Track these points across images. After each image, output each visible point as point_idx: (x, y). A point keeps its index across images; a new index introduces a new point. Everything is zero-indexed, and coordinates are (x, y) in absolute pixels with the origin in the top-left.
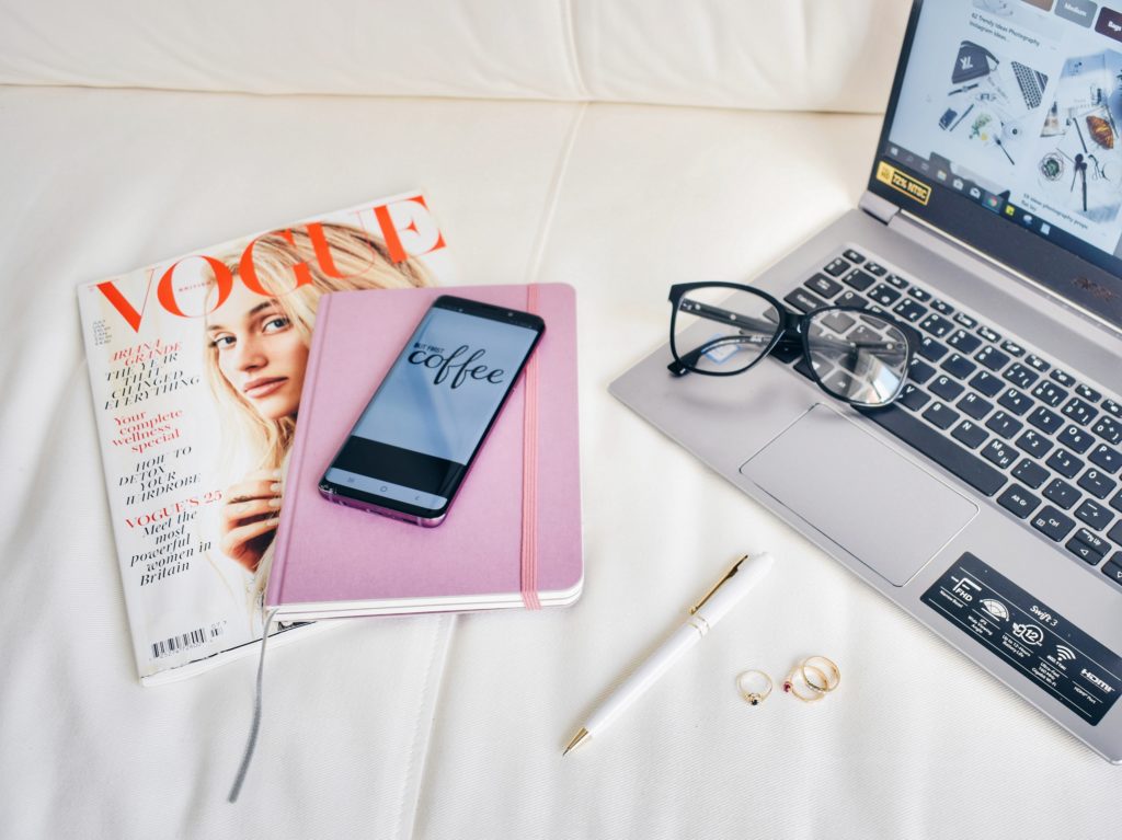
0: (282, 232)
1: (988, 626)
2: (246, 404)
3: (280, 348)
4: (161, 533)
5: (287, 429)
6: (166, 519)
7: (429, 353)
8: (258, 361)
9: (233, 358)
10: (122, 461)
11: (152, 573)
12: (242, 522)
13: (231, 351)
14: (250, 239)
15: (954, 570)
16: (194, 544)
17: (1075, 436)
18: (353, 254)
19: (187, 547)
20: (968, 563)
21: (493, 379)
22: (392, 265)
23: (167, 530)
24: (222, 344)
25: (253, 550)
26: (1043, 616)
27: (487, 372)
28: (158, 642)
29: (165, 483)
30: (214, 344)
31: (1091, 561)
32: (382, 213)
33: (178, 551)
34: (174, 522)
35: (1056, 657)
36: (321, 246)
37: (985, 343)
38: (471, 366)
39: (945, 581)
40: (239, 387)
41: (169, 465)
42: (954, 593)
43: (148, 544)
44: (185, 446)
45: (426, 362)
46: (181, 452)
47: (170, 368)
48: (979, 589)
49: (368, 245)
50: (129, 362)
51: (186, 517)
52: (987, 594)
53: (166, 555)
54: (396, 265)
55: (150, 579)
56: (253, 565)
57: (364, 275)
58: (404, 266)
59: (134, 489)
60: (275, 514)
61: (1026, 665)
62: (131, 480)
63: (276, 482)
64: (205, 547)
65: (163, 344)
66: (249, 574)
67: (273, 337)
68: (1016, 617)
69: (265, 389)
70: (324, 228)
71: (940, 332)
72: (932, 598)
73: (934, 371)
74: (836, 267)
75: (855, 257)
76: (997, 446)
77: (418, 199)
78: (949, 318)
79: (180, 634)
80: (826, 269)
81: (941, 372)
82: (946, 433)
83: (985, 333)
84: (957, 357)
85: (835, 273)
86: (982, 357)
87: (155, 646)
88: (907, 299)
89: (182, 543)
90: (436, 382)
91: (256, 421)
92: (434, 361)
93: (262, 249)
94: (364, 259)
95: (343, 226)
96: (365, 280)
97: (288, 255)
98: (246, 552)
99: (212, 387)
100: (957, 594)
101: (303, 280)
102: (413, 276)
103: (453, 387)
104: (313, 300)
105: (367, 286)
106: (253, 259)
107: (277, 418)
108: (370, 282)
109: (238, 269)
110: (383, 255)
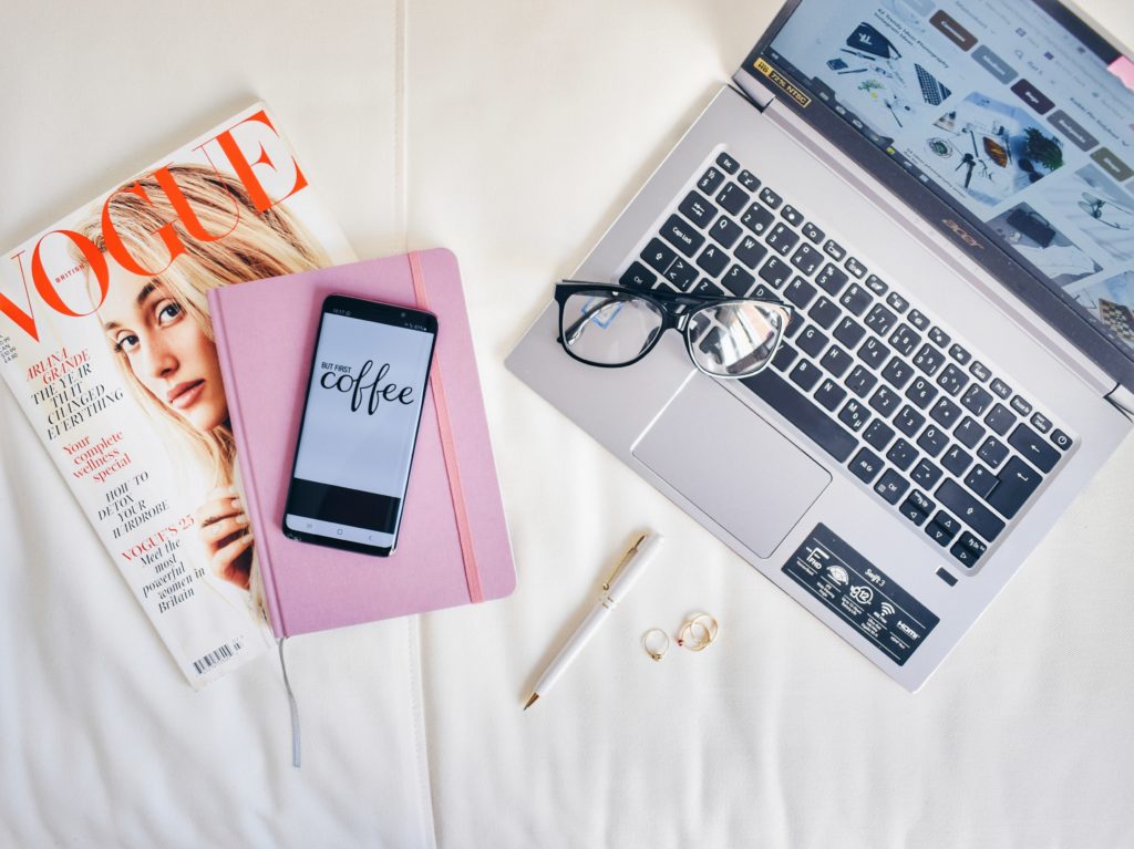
0: (131, 187)
1: (832, 590)
2: (178, 418)
3: (183, 337)
4: (157, 562)
5: (225, 439)
6: (154, 550)
7: (339, 374)
8: (169, 364)
9: (144, 360)
10: (92, 493)
11: (165, 600)
12: (221, 543)
13: (138, 354)
14: (101, 201)
15: (809, 542)
16: (189, 571)
17: (922, 390)
18: (214, 206)
19: (184, 575)
20: (821, 534)
21: (404, 399)
22: (258, 215)
23: (161, 560)
25: (241, 568)
26: (876, 578)
27: (397, 392)
28: (196, 660)
29: (139, 513)
30: (119, 348)
31: (918, 523)
32: (226, 141)
33: (179, 578)
34: (163, 550)
35: (880, 612)
36: (179, 199)
37: (852, 279)
38: (381, 386)
39: (801, 553)
41: (137, 492)
42: (807, 562)
43: (148, 574)
44: (141, 472)
45: (338, 384)
46: (139, 478)
47: (88, 383)
48: (827, 557)
49: (226, 191)
50: (47, 380)
51: (172, 546)
52: (833, 562)
53: (170, 584)
54: (263, 216)
55: (166, 606)
56: (246, 584)
57: (235, 234)
58: (272, 217)
59: (113, 521)
60: (243, 531)
61: (856, 622)
62: (107, 512)
63: (234, 499)
64: (200, 573)
65: (70, 354)
66: (245, 592)
67: (171, 329)
68: (854, 580)
69: (187, 397)
70: (172, 174)
71: (810, 270)
72: (791, 568)
73: (802, 320)
74: (710, 182)
75: (729, 165)
76: (853, 408)
77: (261, 117)
78: (819, 248)
79: (211, 652)
80: (699, 184)
81: (809, 321)
82: (810, 396)
83: (852, 267)
84: (824, 302)
85: (709, 191)
86: (847, 300)
87: (195, 664)
88: (780, 224)
89: (179, 572)
90: (354, 409)
91: (194, 436)
92: (346, 383)
93: (118, 212)
94: (228, 212)
95: (192, 167)
96: (238, 240)
97: (147, 216)
98: (234, 572)
99: (137, 400)
100: (810, 564)
101: (175, 249)
102: (285, 230)
103: (371, 413)
104: (194, 275)
105: (242, 249)
106: (115, 227)
107: (210, 429)
108: (244, 243)
109: (103, 243)
110: (245, 202)
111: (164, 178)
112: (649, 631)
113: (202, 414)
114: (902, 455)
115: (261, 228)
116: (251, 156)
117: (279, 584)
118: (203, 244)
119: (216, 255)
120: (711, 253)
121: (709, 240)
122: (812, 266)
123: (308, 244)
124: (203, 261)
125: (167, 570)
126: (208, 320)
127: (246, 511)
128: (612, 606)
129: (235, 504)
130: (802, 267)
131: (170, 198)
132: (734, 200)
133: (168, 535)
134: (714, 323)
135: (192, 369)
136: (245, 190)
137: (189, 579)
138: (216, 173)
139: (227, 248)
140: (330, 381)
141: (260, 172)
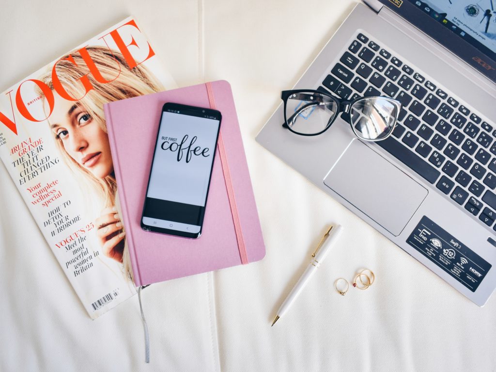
0: (67, 57)
1: (434, 252)
2: (87, 172)
3: (91, 131)
4: (74, 249)
5: (111, 183)
6: (73, 242)
7: (171, 142)
8: (83, 144)
9: (71, 143)
10: (41, 213)
11: (77, 270)
12: (108, 238)
13: (68, 140)
14: (52, 64)
15: (419, 226)
16: (91, 253)
17: (470, 145)
18: (108, 66)
19: (88, 256)
20: (425, 222)
21: (205, 154)
22: (130, 70)
23: (76, 248)
24: (62, 136)
25: (118, 251)
26: (456, 244)
27: (201, 151)
28: (93, 303)
29: (65, 222)
30: (58, 137)
31: (475, 214)
32: (115, 35)
33: (85, 257)
34: (77, 242)
35: (460, 263)
36: (91, 63)
37: (429, 92)
38: (192, 148)
39: (416, 232)
40: (80, 162)
41: (64, 211)
42: (419, 237)
43: (69, 256)
44: (67, 200)
45: (170, 147)
46: (66, 204)
47: (42, 155)
48: (430, 234)
49: (114, 59)
50: (21, 154)
51: (82, 239)
52: (433, 236)
53: (80, 260)
54: (132, 70)
55: (78, 273)
56: (120, 259)
58: (137, 70)
59: (52, 227)
60: (120, 231)
61: (448, 268)
62: (48, 223)
63: (115, 214)
64: (96, 254)
65: (33, 141)
66: (120, 264)
67: (85, 127)
68: (445, 246)
69: (92, 161)
70: (88, 51)
71: (408, 87)
72: (411, 240)
73: (406, 112)
74: (355, 47)
75: (363, 39)
76: (436, 155)
77: (132, 23)
78: (411, 77)
79: (101, 298)
80: (349, 49)
81: (409, 113)
82: (413, 150)
83: (429, 85)
84: (416, 103)
85: (355, 51)
86: (428, 101)
87: (93, 304)
88: (391, 66)
89: (85, 253)
90: (178, 160)
91: (95, 181)
92: (174, 147)
93: (61, 70)
94: (115, 69)
95: (97, 47)
96: (120, 82)
97: (75, 72)
98: (115, 253)
99: (66, 163)
100: (421, 238)
101: (88, 87)
102: (144, 77)
103: (187, 162)
104: (97, 100)
105: (122, 86)
106: (58, 77)
107: (104, 178)
108: (123, 84)
109: (52, 85)
110: (123, 64)
111: (84, 53)
112: (337, 280)
113: (100, 170)
114: (463, 179)
115: (131, 76)
116: (127, 41)
117: (138, 257)
118: (102, 85)
119: (109, 90)
120: (358, 81)
121: (356, 75)
122: (409, 86)
123: (155, 84)
124: (101, 93)
125: (79, 253)
126: (104, 122)
127: (122, 220)
128: (318, 265)
129: (116, 217)
130: (404, 86)
131: (86, 62)
132: (367, 55)
133: (81, 234)
134: (362, 115)
135: (95, 146)
136: (124, 58)
137: (91, 257)
138: (110, 50)
139: (114, 86)
140: (166, 146)
141: (131, 49)
